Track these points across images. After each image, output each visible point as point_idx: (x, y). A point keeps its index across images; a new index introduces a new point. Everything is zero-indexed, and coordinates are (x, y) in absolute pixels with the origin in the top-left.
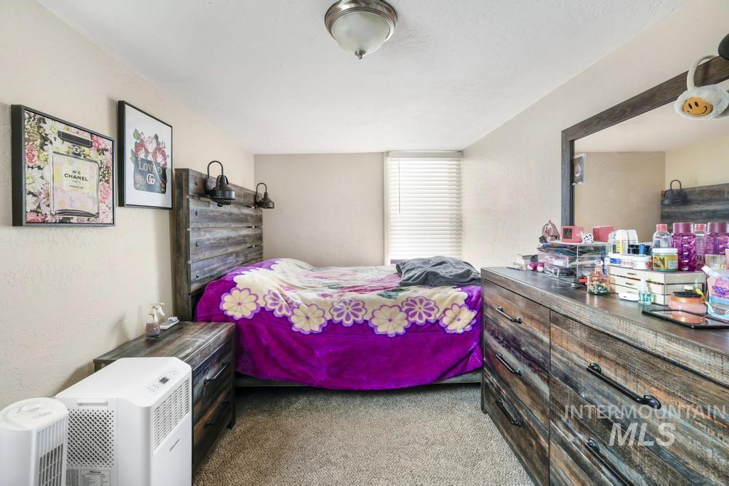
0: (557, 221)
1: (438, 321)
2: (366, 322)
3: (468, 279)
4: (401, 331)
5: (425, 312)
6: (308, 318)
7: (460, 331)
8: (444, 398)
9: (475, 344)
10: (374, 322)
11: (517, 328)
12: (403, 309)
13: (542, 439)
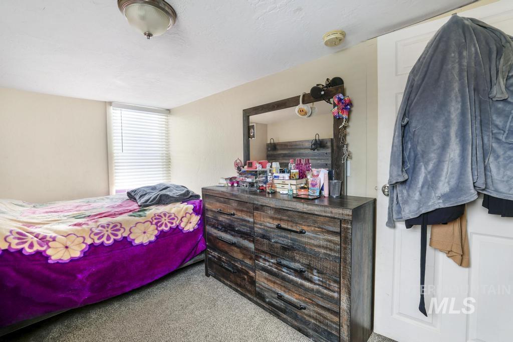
0: (241, 157)
1: (178, 226)
2: (125, 238)
3: (188, 197)
4: (153, 238)
5: (169, 222)
6: (67, 247)
7: (192, 230)
8: (181, 278)
9: (201, 236)
10: (132, 237)
11: (232, 218)
12: (154, 223)
13: (251, 272)
